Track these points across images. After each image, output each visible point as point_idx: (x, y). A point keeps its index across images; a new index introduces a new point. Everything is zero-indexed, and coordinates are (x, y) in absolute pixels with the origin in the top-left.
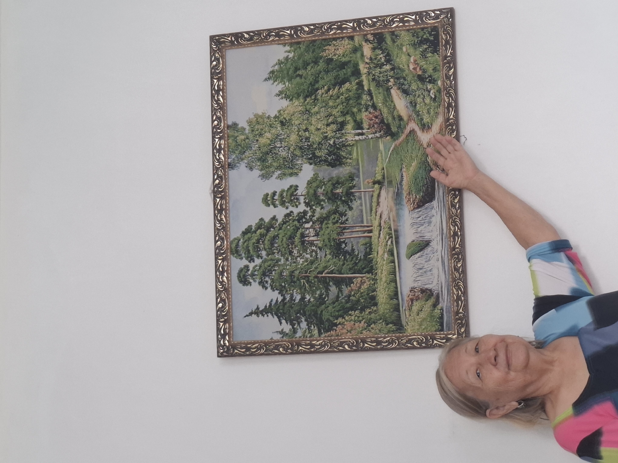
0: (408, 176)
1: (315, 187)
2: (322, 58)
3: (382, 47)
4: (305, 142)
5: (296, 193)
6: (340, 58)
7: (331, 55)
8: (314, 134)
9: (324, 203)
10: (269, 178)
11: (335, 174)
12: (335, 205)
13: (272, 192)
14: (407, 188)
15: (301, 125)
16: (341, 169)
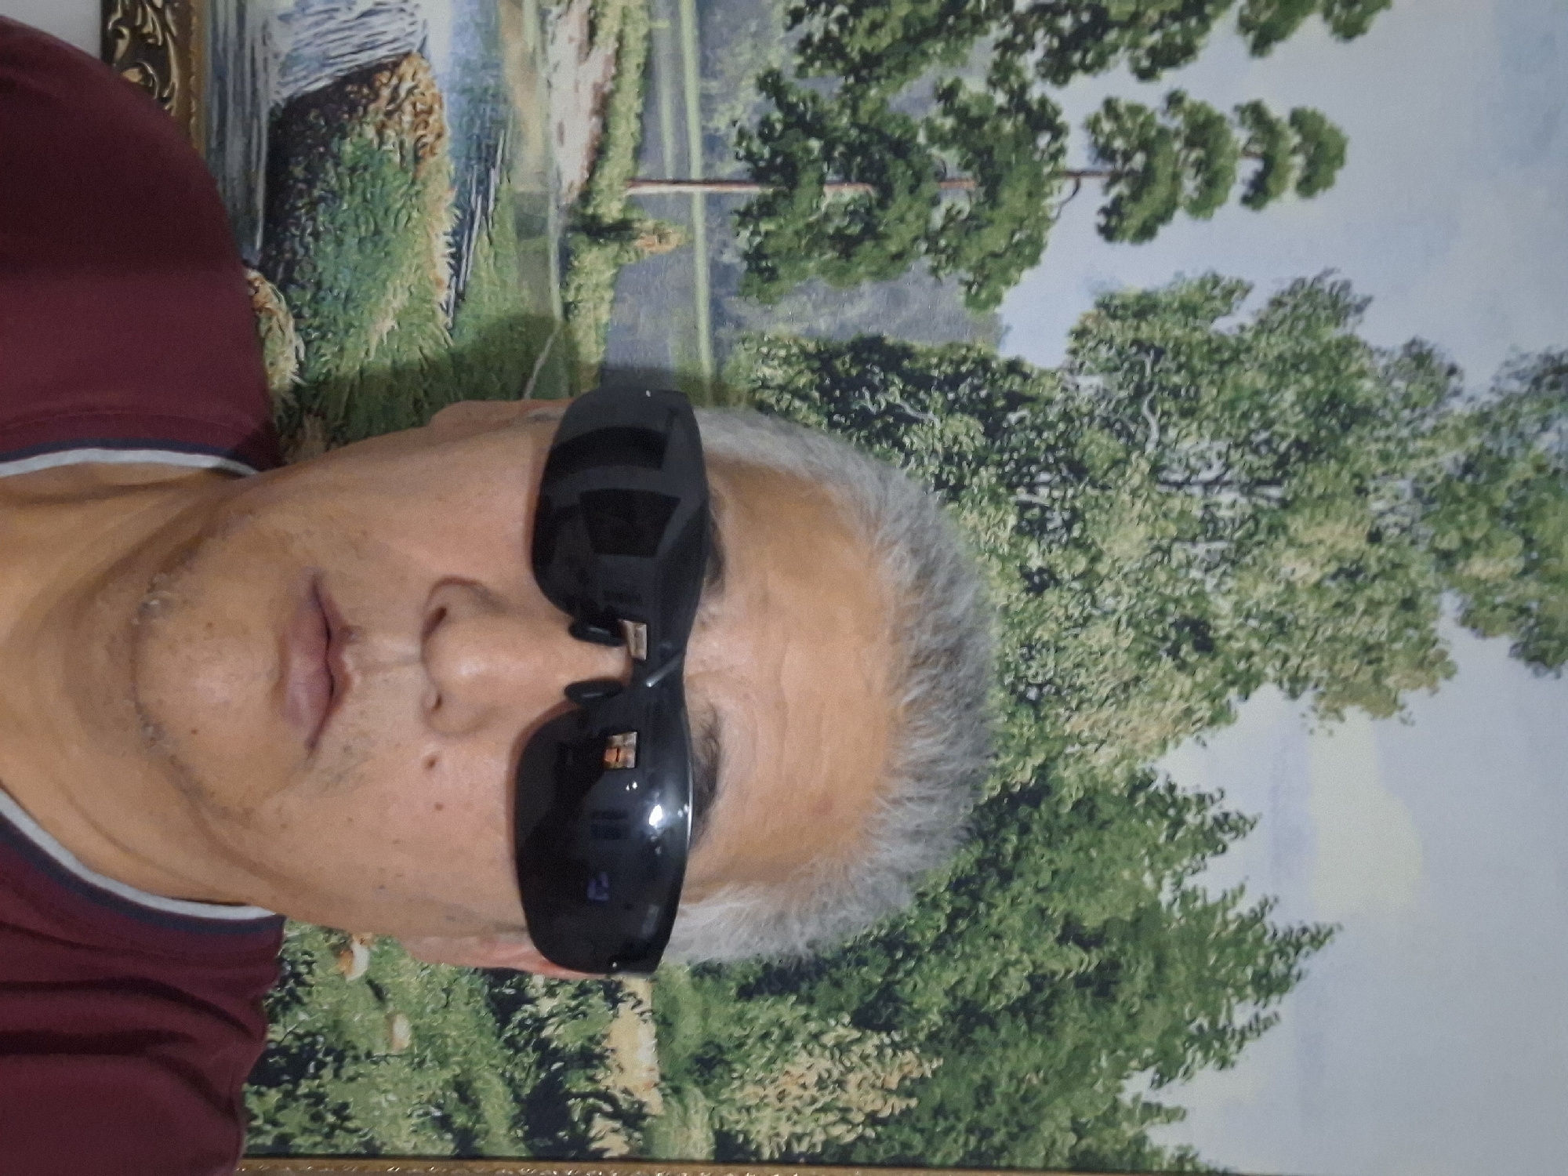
0: (423, 259)
1: (991, 222)
2: (932, 1037)
3: (540, 1064)
4: (1051, 509)
5: (1115, 191)
6: (813, 1027)
7: (870, 1047)
8: (993, 552)
9: (938, 121)
10: (1292, 292)
11: (861, 296)
12: (865, 108)
13: (1272, 207)
14: (430, 189)
15: (1076, 615)
16: (823, 325)
